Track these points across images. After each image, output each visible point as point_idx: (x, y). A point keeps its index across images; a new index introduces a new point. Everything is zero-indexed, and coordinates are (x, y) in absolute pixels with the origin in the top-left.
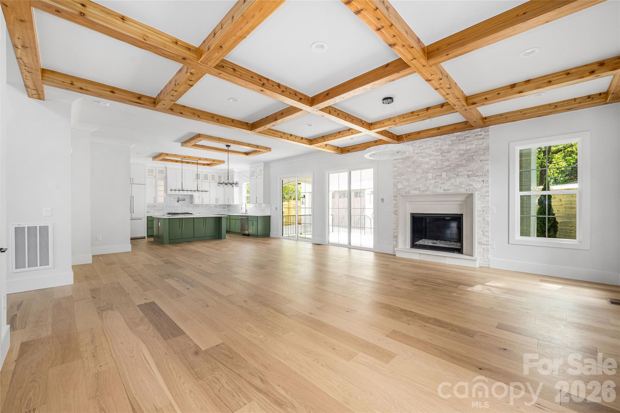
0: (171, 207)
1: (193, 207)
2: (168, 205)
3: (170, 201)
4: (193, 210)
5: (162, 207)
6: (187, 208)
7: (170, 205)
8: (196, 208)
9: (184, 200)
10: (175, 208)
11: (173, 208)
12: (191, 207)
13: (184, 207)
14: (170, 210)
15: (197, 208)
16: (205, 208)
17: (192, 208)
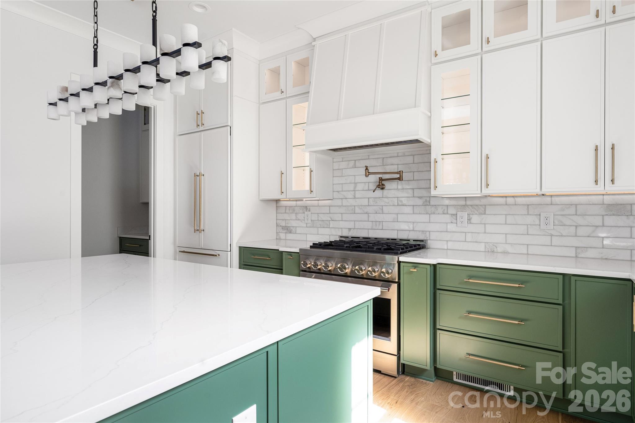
0: (357, 210)
1: (452, 211)
2: (345, 203)
3: (351, 187)
4: (451, 227)
5: (326, 210)
6: (425, 218)
7: (352, 202)
8: (469, 220)
9: (400, 179)
10: (372, 217)
11: (365, 217)
12: (440, 210)
13: (408, 210)
14: (351, 225)
15: (475, 218)
16: (530, 219)
17: (447, 218)
